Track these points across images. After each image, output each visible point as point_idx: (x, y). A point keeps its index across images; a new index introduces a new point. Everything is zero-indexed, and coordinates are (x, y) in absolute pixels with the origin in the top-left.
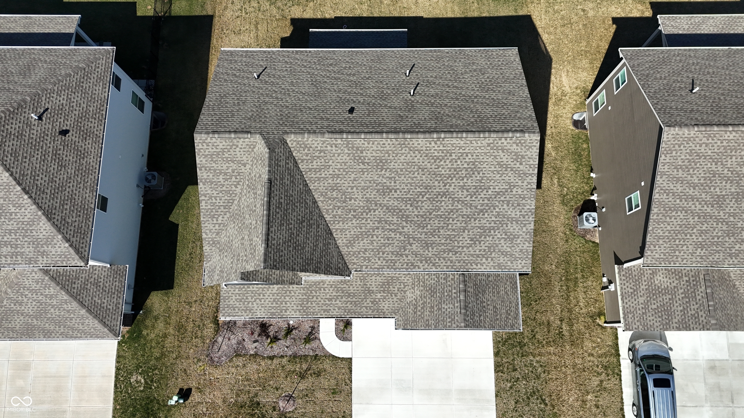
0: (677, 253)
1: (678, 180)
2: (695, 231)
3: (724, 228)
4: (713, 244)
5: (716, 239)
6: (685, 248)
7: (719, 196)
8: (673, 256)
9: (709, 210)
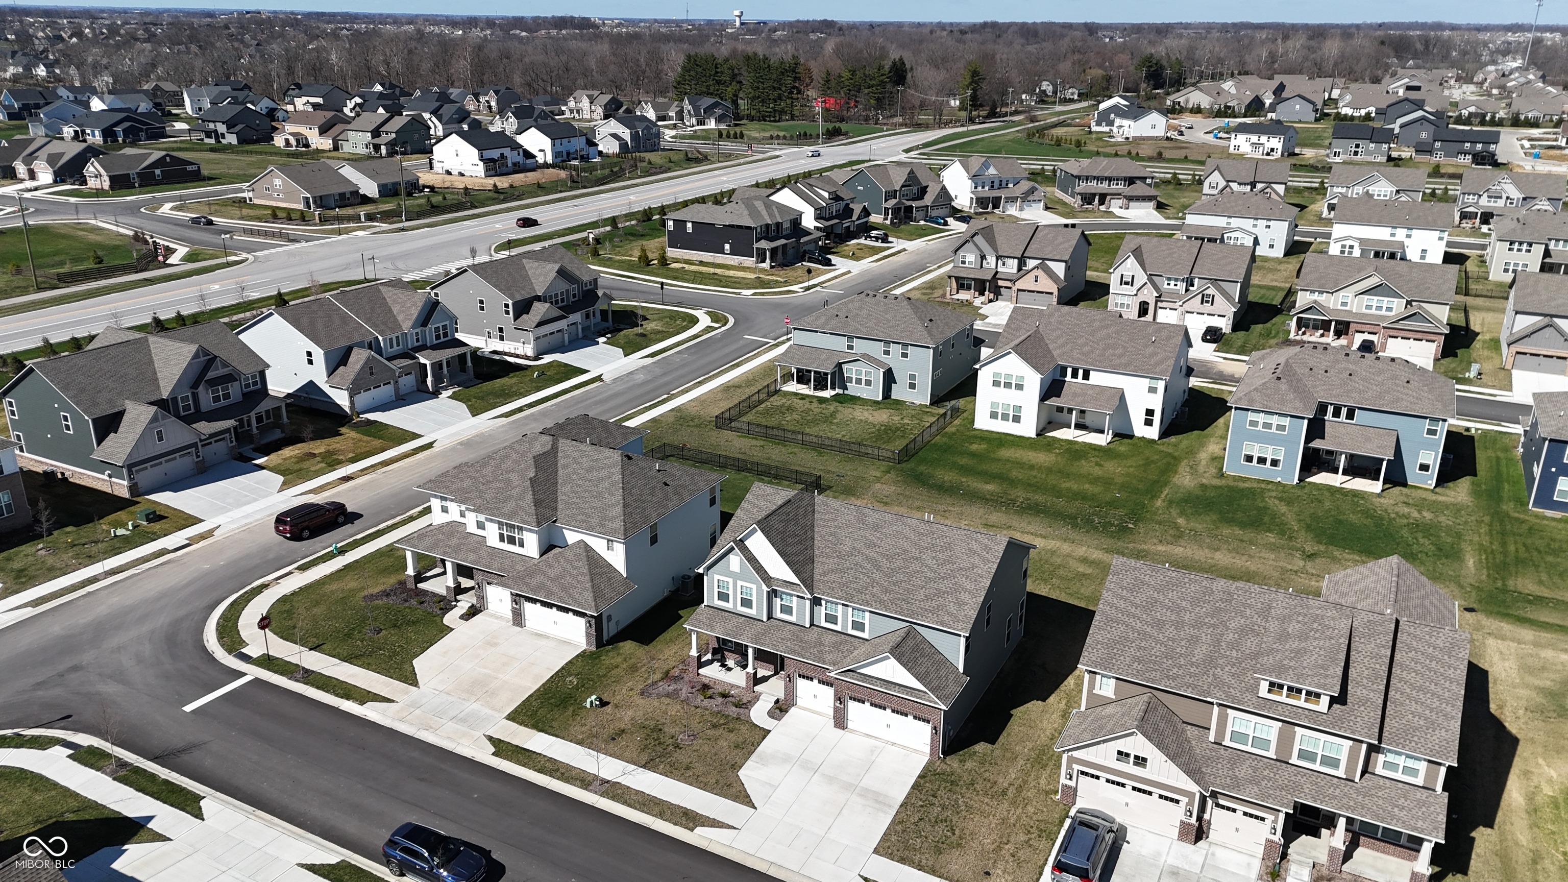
0: (1114, 661)
1: (1122, 597)
2: (1133, 645)
3: (1163, 650)
4: (1150, 661)
5: (1153, 658)
6: (1122, 658)
7: (1159, 620)
8: (1110, 663)
9: (1148, 630)
